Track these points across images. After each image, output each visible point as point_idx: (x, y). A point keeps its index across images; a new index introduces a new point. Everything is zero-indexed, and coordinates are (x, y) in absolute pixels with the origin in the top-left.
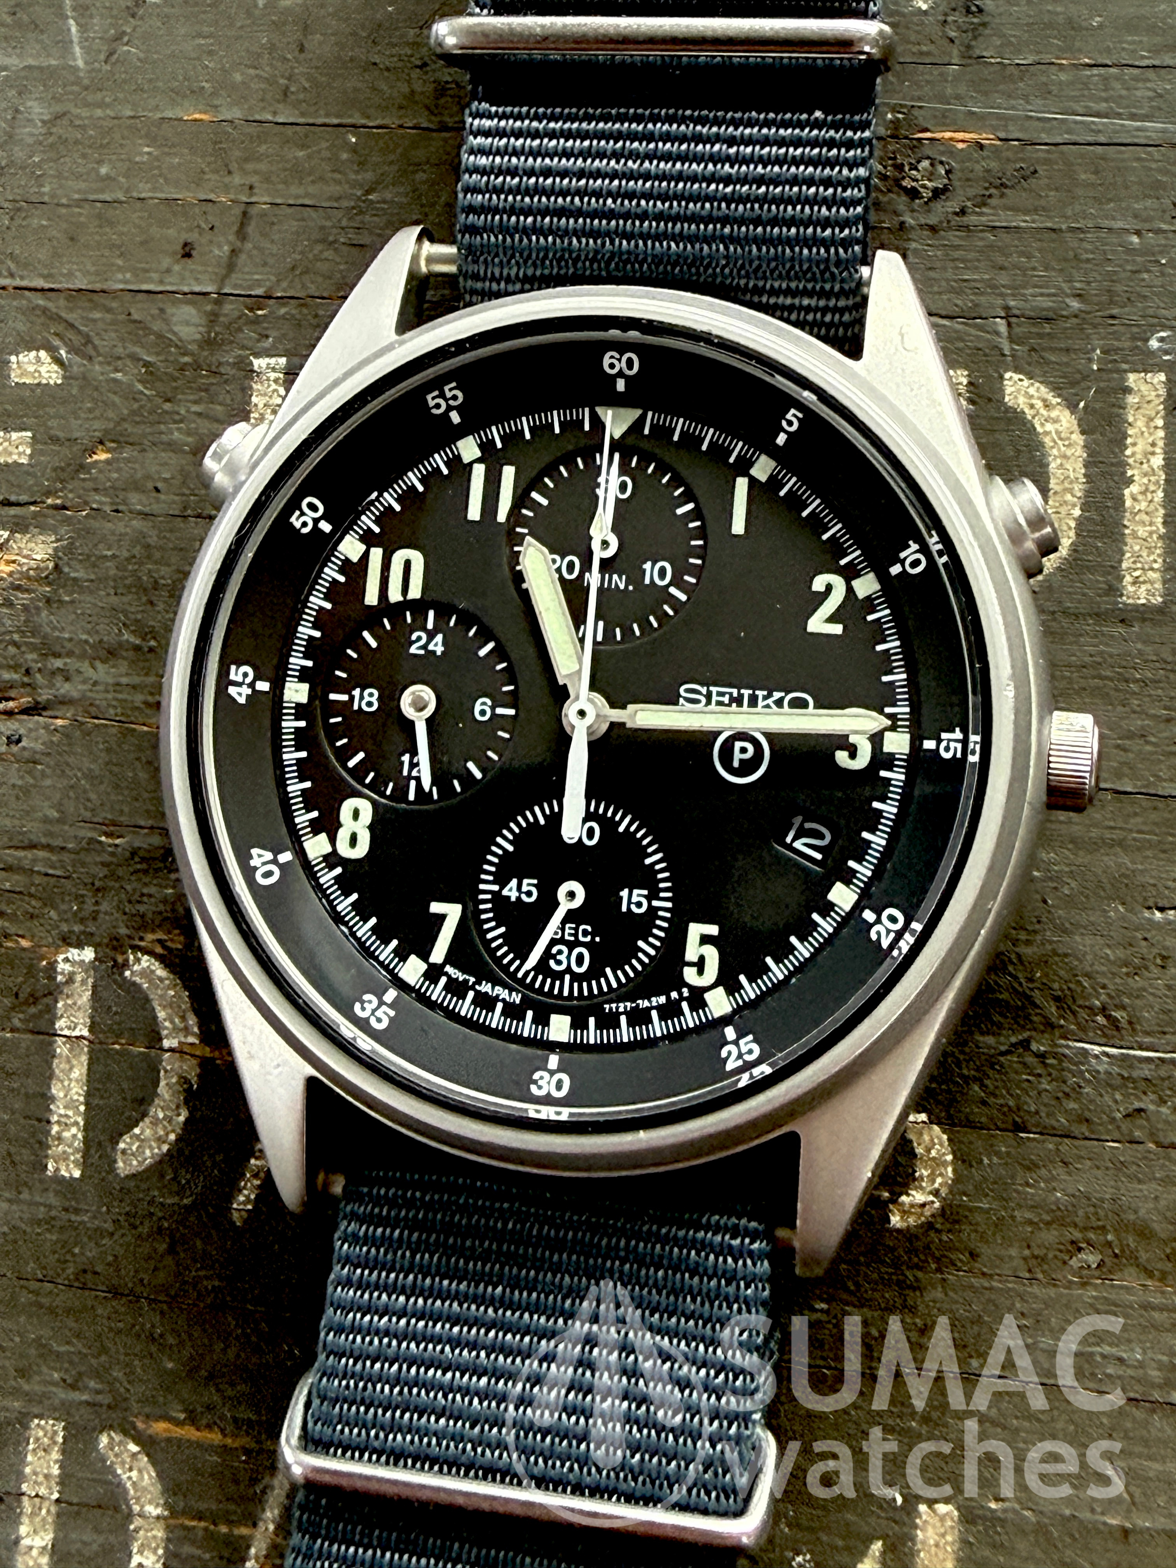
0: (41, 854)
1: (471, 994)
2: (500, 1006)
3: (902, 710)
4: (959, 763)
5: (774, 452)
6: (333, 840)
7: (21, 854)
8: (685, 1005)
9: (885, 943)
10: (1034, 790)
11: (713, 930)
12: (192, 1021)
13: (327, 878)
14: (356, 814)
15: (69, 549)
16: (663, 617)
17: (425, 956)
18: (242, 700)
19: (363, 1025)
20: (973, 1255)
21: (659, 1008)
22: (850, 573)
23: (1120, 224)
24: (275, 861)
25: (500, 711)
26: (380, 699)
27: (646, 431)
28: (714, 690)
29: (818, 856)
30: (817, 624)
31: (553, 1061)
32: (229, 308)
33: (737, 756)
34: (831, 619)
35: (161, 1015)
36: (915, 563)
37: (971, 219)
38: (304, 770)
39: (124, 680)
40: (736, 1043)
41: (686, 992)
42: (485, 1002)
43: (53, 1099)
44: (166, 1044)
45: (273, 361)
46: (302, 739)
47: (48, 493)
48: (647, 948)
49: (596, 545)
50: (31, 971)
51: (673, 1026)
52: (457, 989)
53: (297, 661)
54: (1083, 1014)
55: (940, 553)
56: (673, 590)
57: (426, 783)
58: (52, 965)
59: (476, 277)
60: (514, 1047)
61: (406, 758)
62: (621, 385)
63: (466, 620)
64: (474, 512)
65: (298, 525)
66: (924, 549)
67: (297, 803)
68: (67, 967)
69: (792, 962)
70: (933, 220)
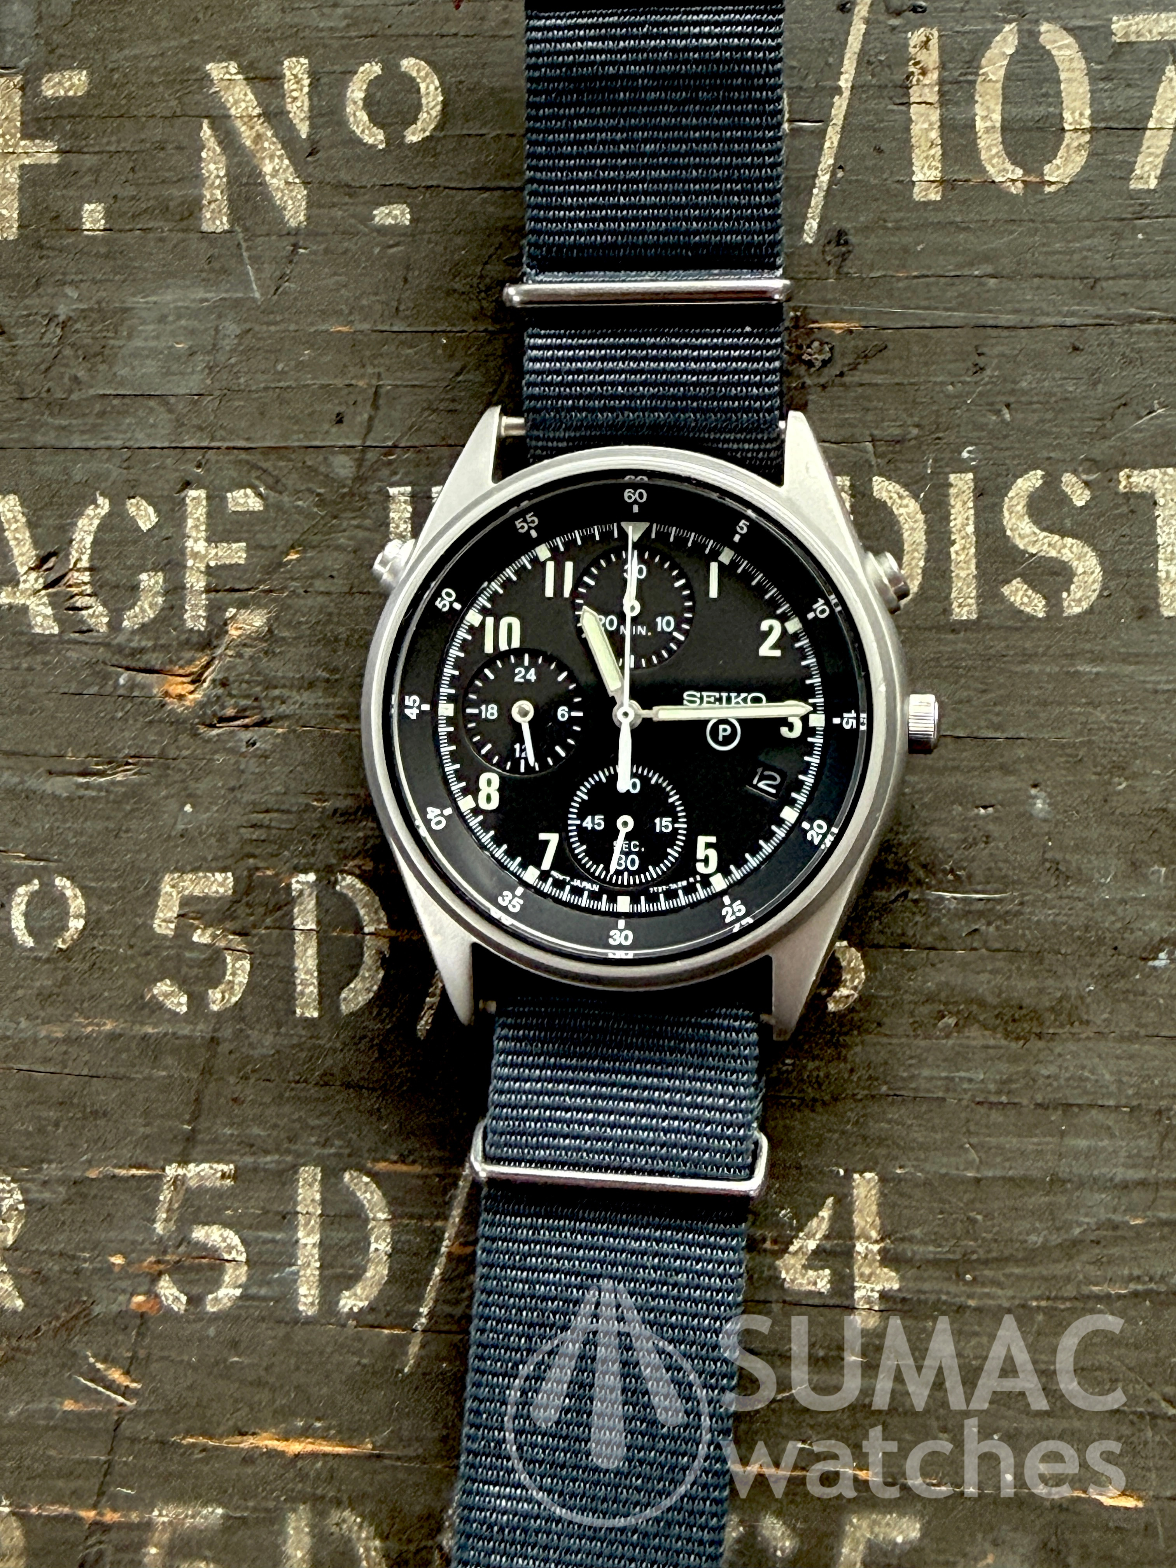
0: (275, 815)
1: (568, 888)
2: (586, 894)
3: (819, 700)
4: (855, 732)
5: (732, 546)
6: (476, 799)
7: (261, 816)
8: (698, 886)
9: (816, 842)
10: (900, 744)
11: (713, 839)
12: (382, 914)
13: (474, 822)
14: (489, 783)
15: (277, 618)
16: (670, 652)
17: (538, 865)
18: (414, 717)
19: (505, 909)
20: (879, 1025)
21: (683, 888)
22: (783, 619)
23: (939, 379)
24: (442, 815)
25: (574, 714)
26: (499, 711)
27: (653, 536)
28: (705, 694)
29: (773, 791)
30: (765, 650)
31: (622, 923)
32: (371, 455)
33: (721, 734)
34: (775, 647)
35: (362, 912)
36: (823, 611)
37: (847, 379)
38: (455, 757)
39: (321, 701)
40: (730, 906)
41: (698, 878)
42: (577, 891)
43: (295, 970)
44: (366, 930)
45: (402, 489)
46: (452, 738)
47: (260, 582)
48: (673, 853)
49: (626, 609)
50: (276, 891)
51: (693, 898)
52: (559, 885)
53: (445, 690)
54: (940, 875)
55: (836, 605)
56: (676, 634)
57: (532, 761)
58: (289, 886)
59: (538, 439)
60: (596, 917)
61: (517, 746)
62: (636, 509)
63: (548, 660)
64: (549, 592)
65: (440, 606)
66: (827, 603)
67: (452, 778)
68: (299, 886)
69: (761, 856)
70: (822, 381)
